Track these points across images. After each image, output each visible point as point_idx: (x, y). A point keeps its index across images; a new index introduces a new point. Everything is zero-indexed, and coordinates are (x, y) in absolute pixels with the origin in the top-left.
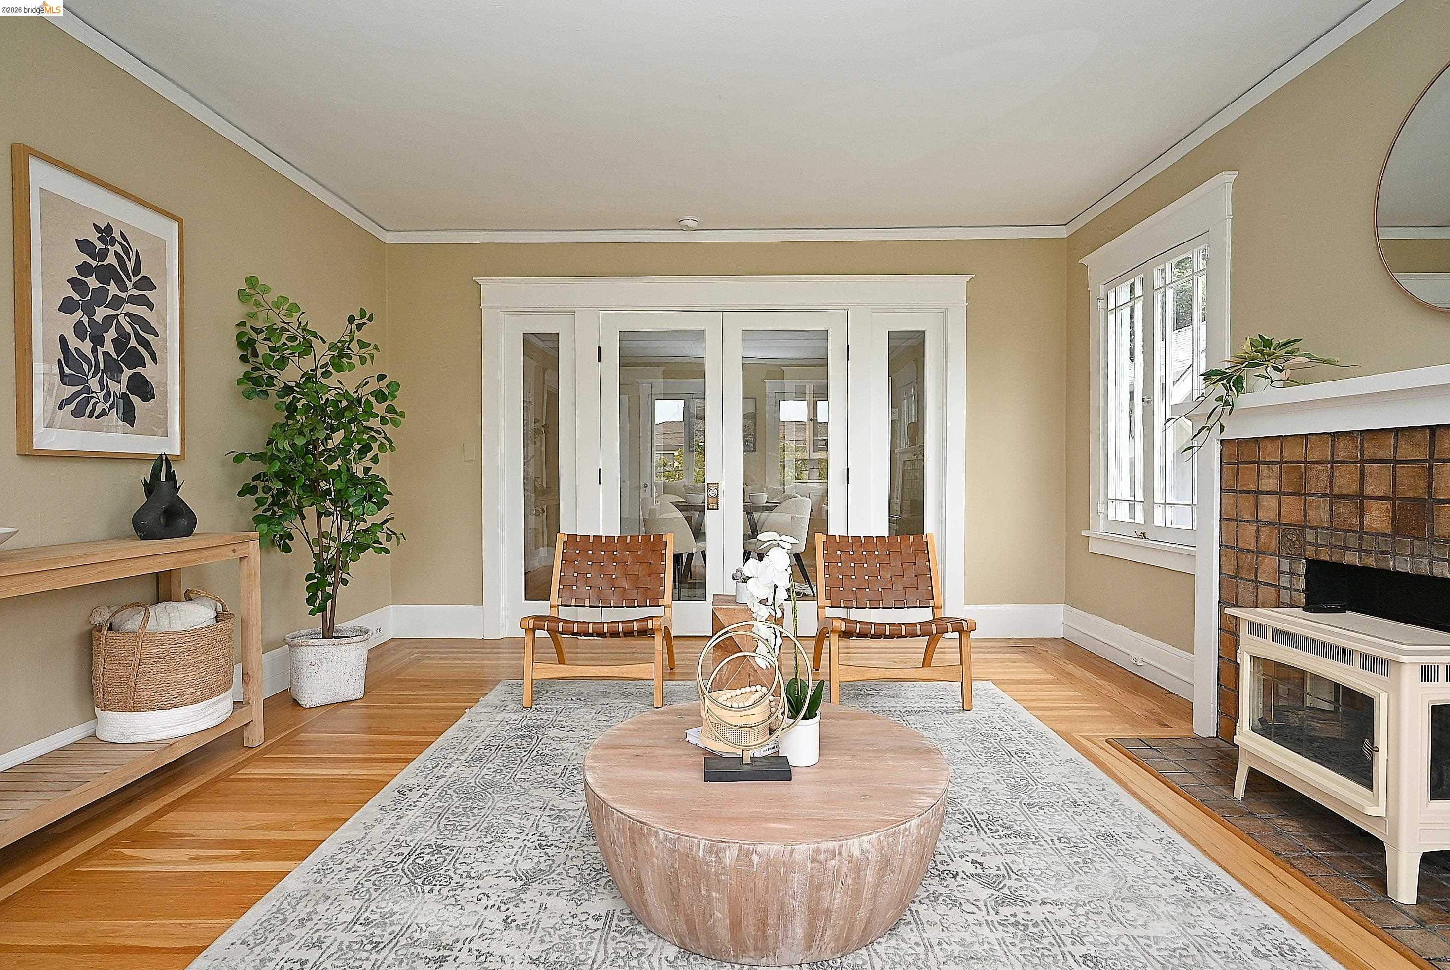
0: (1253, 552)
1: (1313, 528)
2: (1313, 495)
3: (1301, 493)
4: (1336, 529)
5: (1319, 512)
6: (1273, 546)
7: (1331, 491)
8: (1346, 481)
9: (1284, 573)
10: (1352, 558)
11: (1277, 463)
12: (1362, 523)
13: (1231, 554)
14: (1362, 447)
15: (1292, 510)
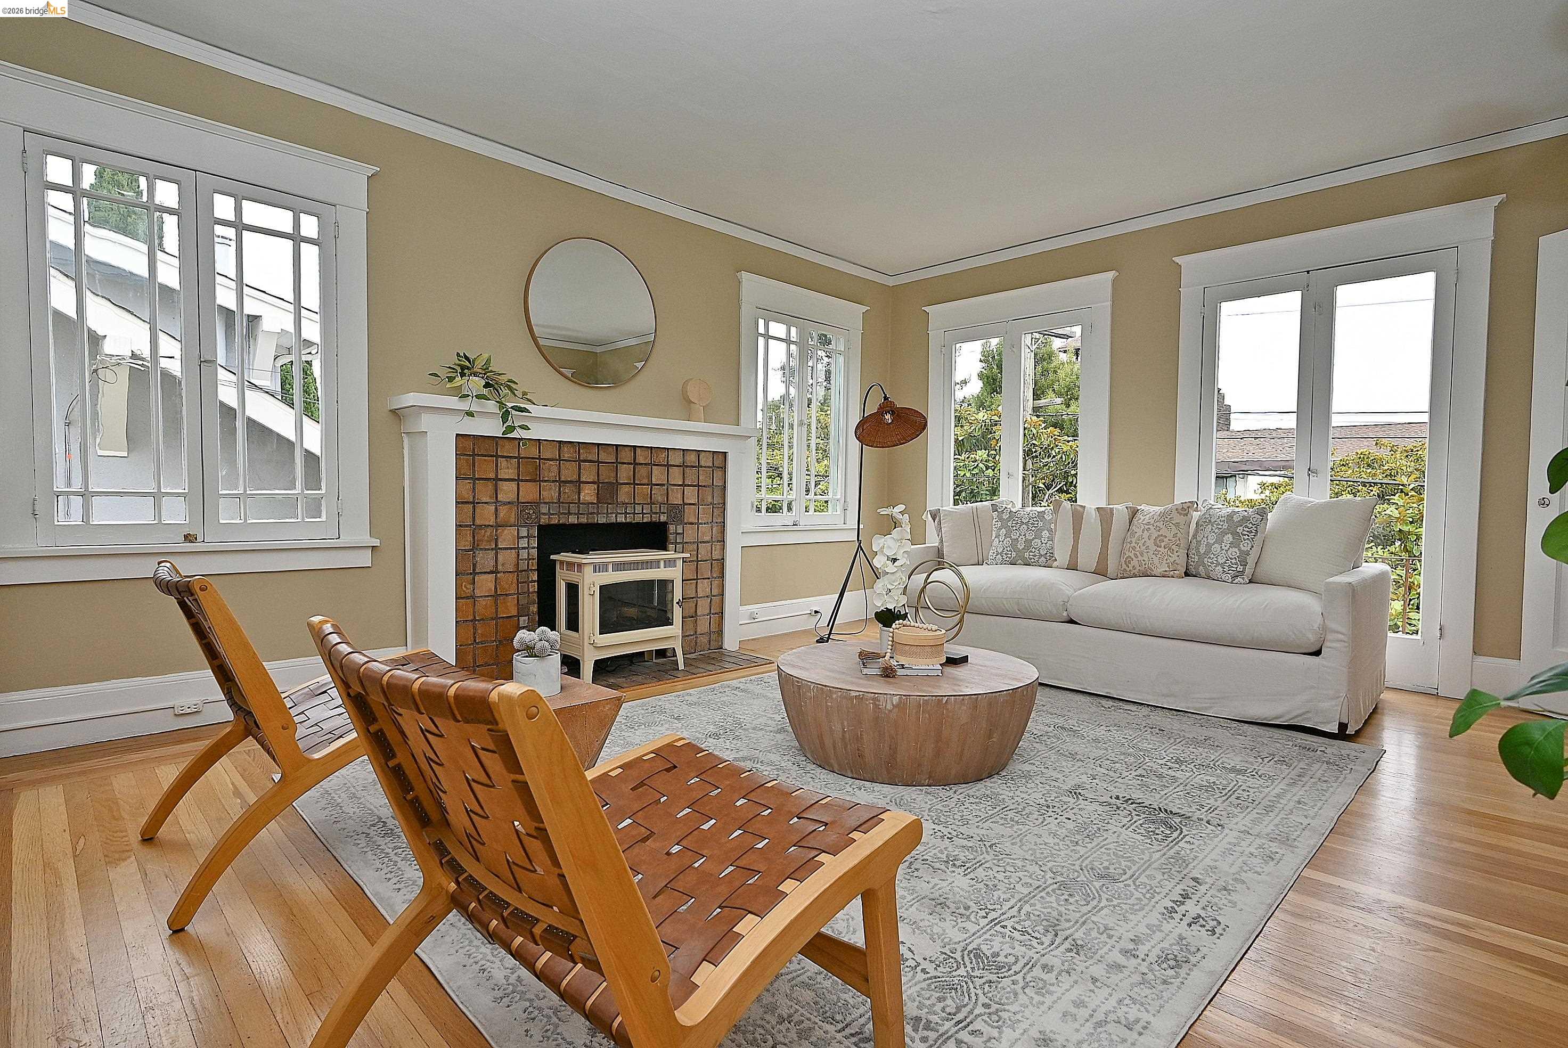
0: (492, 526)
1: (545, 503)
2: (546, 481)
3: (536, 479)
4: (562, 503)
5: (550, 492)
6: (512, 520)
7: (560, 478)
8: (569, 472)
9: (523, 537)
10: (573, 520)
11: (515, 458)
12: (579, 498)
13: (468, 532)
14: (579, 452)
15: (529, 492)
